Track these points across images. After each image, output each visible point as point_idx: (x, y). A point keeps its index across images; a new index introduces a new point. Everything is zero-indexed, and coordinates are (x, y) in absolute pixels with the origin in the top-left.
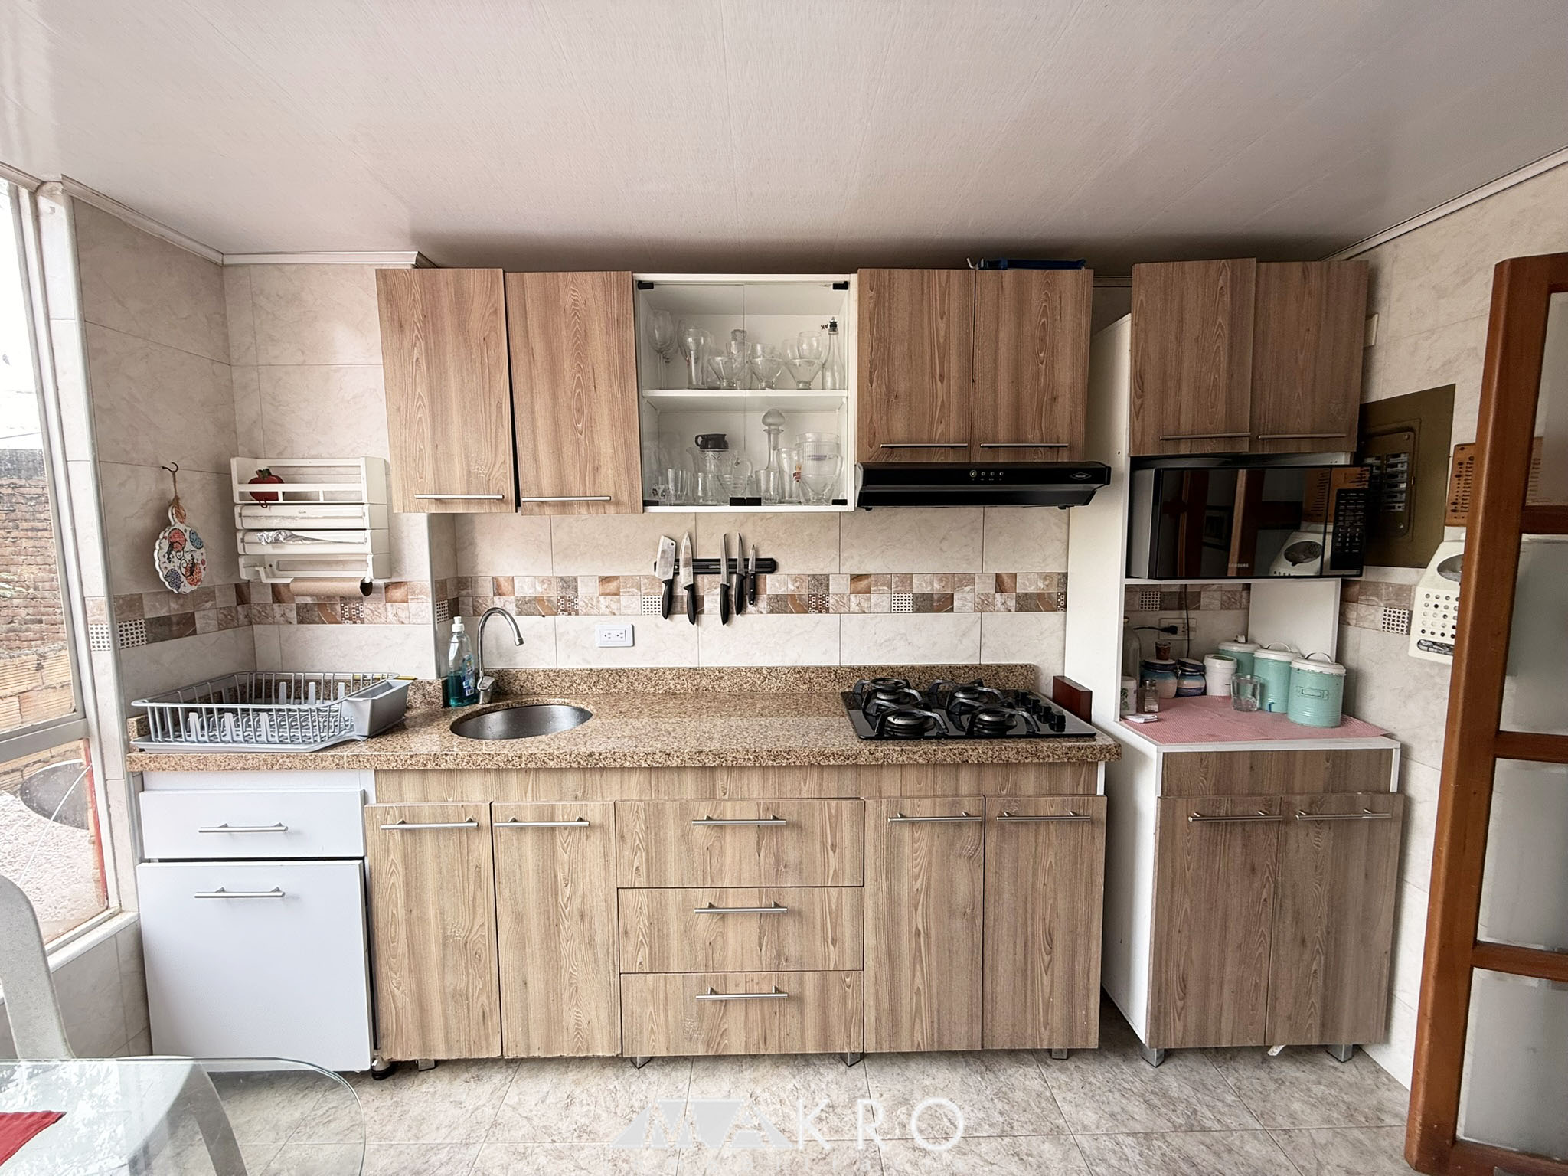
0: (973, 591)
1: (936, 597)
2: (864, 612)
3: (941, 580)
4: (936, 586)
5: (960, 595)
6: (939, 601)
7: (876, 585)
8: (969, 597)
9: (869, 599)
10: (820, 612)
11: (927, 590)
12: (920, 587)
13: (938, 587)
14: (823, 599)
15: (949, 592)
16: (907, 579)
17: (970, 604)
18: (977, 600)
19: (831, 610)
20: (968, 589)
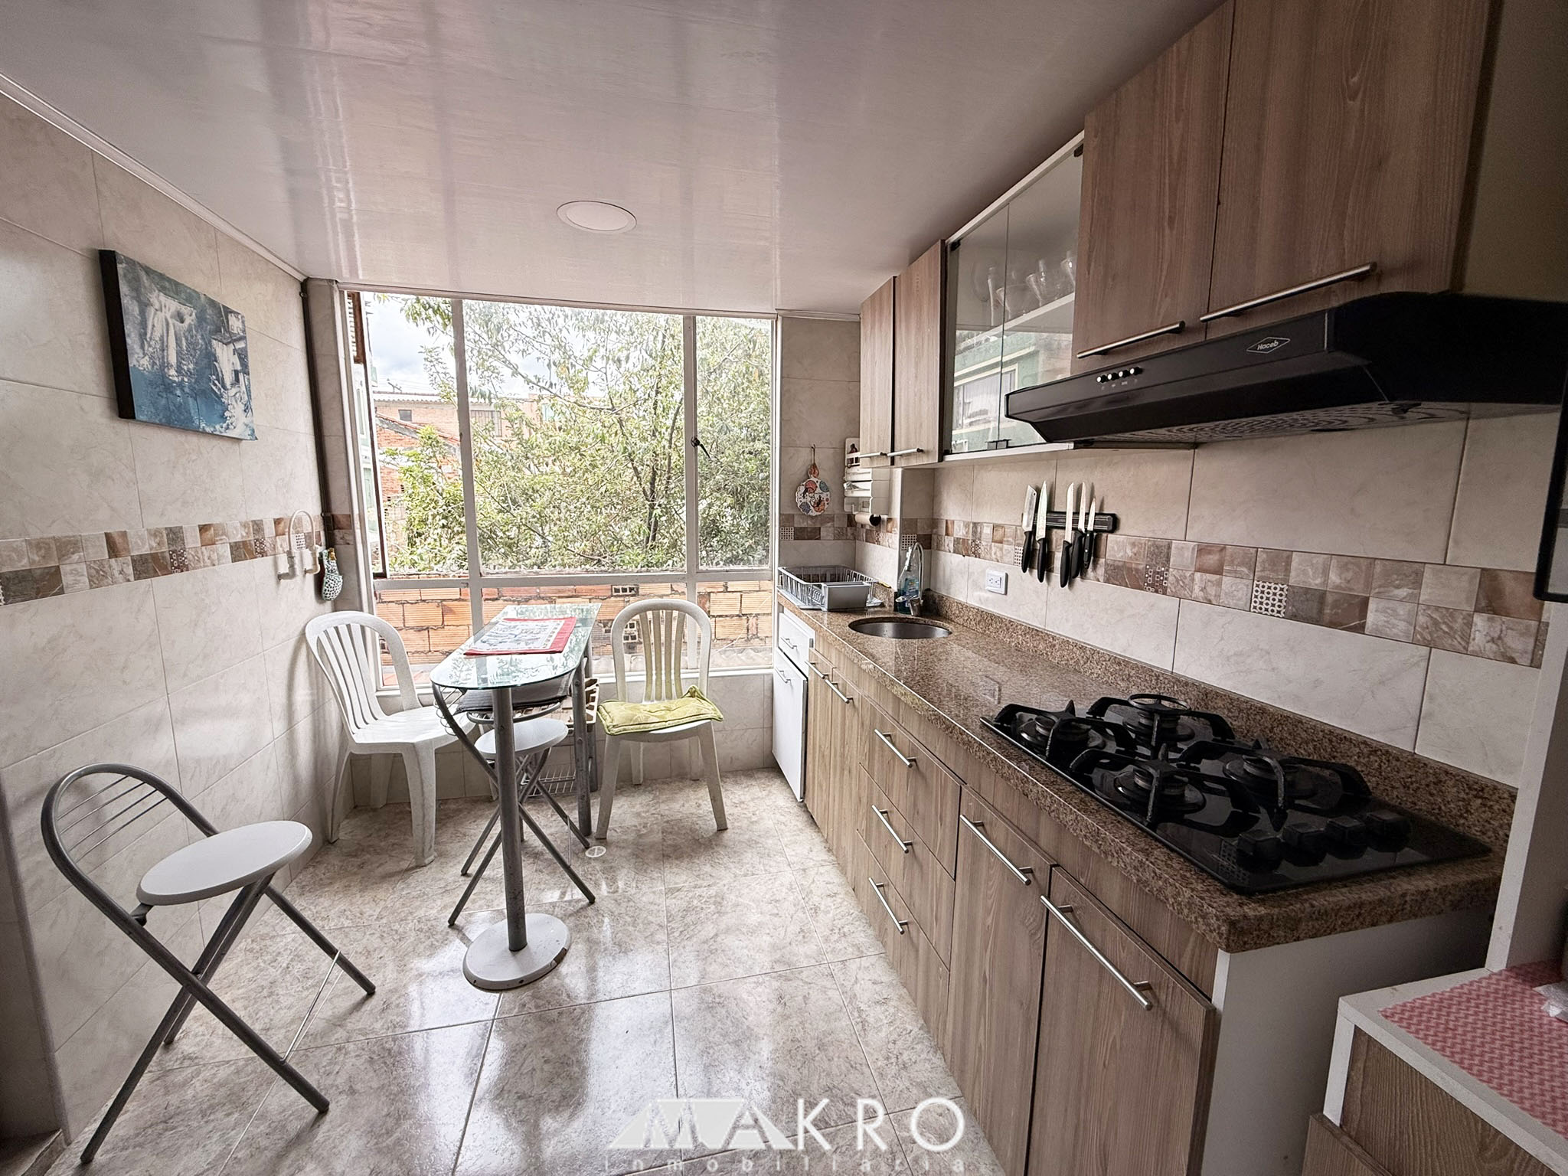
0: (1414, 598)
1: (1330, 599)
2: (1210, 602)
3: (1344, 568)
4: (1334, 578)
5: (1383, 604)
6: (1336, 605)
7: (1232, 563)
8: (1403, 610)
9: (1219, 584)
10: (1156, 591)
11: (1315, 582)
12: (1304, 574)
13: (1338, 581)
14: (1161, 574)
15: (1359, 591)
16: (1281, 560)
17: (1402, 625)
18: (1422, 619)
19: (1169, 590)
20: (1403, 592)
